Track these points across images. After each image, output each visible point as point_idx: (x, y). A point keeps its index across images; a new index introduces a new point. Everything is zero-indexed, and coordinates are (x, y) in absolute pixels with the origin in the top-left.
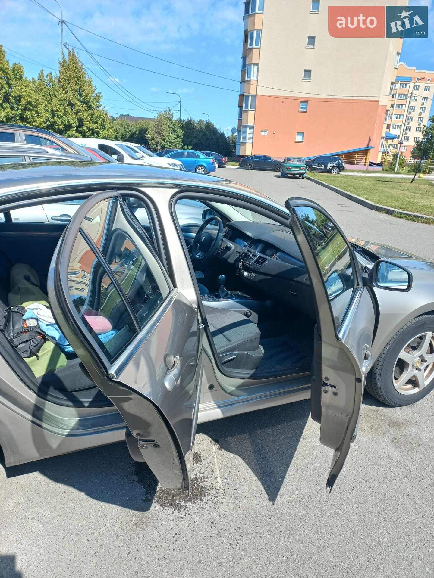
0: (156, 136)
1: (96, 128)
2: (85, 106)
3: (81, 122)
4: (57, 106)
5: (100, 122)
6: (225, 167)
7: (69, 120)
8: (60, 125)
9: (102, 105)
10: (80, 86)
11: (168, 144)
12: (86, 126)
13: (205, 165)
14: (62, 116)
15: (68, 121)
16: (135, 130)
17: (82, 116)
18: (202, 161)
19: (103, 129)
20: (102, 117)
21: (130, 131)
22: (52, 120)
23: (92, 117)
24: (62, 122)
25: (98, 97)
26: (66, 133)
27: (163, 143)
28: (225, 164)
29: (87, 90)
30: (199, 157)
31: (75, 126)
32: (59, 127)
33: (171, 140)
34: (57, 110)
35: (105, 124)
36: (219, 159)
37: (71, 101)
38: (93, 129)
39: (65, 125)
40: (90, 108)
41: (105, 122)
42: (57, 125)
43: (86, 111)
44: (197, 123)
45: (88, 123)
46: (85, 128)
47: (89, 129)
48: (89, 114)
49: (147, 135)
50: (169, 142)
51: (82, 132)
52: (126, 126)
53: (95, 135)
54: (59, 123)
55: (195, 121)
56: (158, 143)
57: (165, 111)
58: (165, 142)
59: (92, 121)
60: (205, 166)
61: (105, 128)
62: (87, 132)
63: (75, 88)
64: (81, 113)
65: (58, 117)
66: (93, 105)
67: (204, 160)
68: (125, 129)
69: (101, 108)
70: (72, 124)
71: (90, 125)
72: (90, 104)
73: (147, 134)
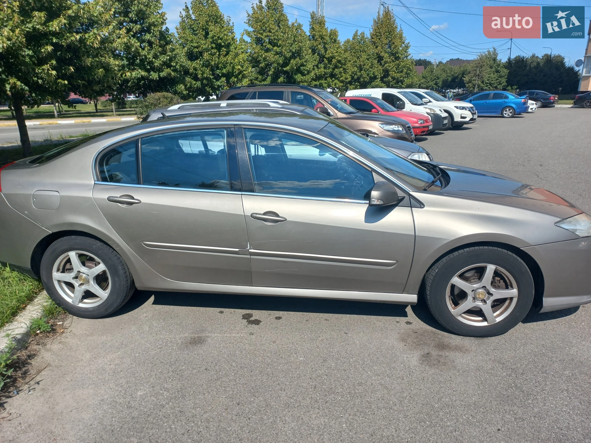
0: (474, 78)
1: (400, 77)
2: (393, 58)
3: (386, 73)
4: (365, 60)
5: (405, 71)
6: (554, 106)
7: (374, 72)
8: (366, 78)
9: (410, 54)
10: (390, 39)
11: (487, 86)
12: (391, 76)
13: (514, 106)
14: (368, 69)
15: (373, 74)
16: (458, 74)
17: (388, 67)
18: (511, 102)
19: (407, 77)
20: (408, 66)
21: (453, 75)
22: (359, 74)
23: (398, 67)
24: (368, 75)
25: (407, 47)
26: (370, 85)
27: (482, 85)
28: (553, 103)
29: (397, 42)
30: (507, 97)
31: (380, 77)
32: (364, 80)
33: (492, 81)
34: (365, 64)
35: (410, 72)
36: (546, 97)
37: (380, 54)
38: (398, 78)
39: (371, 78)
40: (397, 58)
41: (410, 70)
42: (363, 78)
43: (393, 61)
44: (541, 58)
45: (394, 73)
46: (390, 78)
47: (394, 78)
48: (396, 65)
49: (464, 79)
50: (489, 83)
51: (387, 82)
52: (448, 71)
53: (400, 84)
54: (365, 76)
55: (539, 56)
56: (475, 85)
57: (489, 51)
58: (484, 84)
59: (398, 70)
60: (515, 108)
61: (409, 76)
62: (392, 81)
63: (386, 42)
64: (388, 65)
65: (365, 71)
66: (400, 55)
67: (513, 101)
68: (447, 74)
69: (409, 57)
70: (376, 76)
71: (395, 74)
72: (397, 55)
73: (465, 77)
